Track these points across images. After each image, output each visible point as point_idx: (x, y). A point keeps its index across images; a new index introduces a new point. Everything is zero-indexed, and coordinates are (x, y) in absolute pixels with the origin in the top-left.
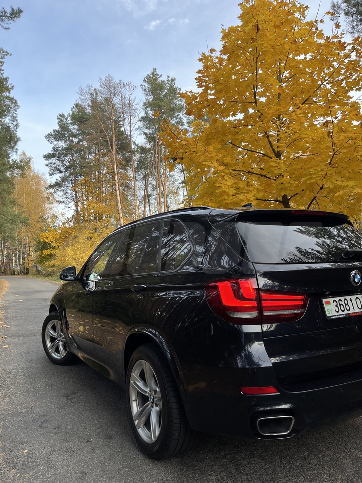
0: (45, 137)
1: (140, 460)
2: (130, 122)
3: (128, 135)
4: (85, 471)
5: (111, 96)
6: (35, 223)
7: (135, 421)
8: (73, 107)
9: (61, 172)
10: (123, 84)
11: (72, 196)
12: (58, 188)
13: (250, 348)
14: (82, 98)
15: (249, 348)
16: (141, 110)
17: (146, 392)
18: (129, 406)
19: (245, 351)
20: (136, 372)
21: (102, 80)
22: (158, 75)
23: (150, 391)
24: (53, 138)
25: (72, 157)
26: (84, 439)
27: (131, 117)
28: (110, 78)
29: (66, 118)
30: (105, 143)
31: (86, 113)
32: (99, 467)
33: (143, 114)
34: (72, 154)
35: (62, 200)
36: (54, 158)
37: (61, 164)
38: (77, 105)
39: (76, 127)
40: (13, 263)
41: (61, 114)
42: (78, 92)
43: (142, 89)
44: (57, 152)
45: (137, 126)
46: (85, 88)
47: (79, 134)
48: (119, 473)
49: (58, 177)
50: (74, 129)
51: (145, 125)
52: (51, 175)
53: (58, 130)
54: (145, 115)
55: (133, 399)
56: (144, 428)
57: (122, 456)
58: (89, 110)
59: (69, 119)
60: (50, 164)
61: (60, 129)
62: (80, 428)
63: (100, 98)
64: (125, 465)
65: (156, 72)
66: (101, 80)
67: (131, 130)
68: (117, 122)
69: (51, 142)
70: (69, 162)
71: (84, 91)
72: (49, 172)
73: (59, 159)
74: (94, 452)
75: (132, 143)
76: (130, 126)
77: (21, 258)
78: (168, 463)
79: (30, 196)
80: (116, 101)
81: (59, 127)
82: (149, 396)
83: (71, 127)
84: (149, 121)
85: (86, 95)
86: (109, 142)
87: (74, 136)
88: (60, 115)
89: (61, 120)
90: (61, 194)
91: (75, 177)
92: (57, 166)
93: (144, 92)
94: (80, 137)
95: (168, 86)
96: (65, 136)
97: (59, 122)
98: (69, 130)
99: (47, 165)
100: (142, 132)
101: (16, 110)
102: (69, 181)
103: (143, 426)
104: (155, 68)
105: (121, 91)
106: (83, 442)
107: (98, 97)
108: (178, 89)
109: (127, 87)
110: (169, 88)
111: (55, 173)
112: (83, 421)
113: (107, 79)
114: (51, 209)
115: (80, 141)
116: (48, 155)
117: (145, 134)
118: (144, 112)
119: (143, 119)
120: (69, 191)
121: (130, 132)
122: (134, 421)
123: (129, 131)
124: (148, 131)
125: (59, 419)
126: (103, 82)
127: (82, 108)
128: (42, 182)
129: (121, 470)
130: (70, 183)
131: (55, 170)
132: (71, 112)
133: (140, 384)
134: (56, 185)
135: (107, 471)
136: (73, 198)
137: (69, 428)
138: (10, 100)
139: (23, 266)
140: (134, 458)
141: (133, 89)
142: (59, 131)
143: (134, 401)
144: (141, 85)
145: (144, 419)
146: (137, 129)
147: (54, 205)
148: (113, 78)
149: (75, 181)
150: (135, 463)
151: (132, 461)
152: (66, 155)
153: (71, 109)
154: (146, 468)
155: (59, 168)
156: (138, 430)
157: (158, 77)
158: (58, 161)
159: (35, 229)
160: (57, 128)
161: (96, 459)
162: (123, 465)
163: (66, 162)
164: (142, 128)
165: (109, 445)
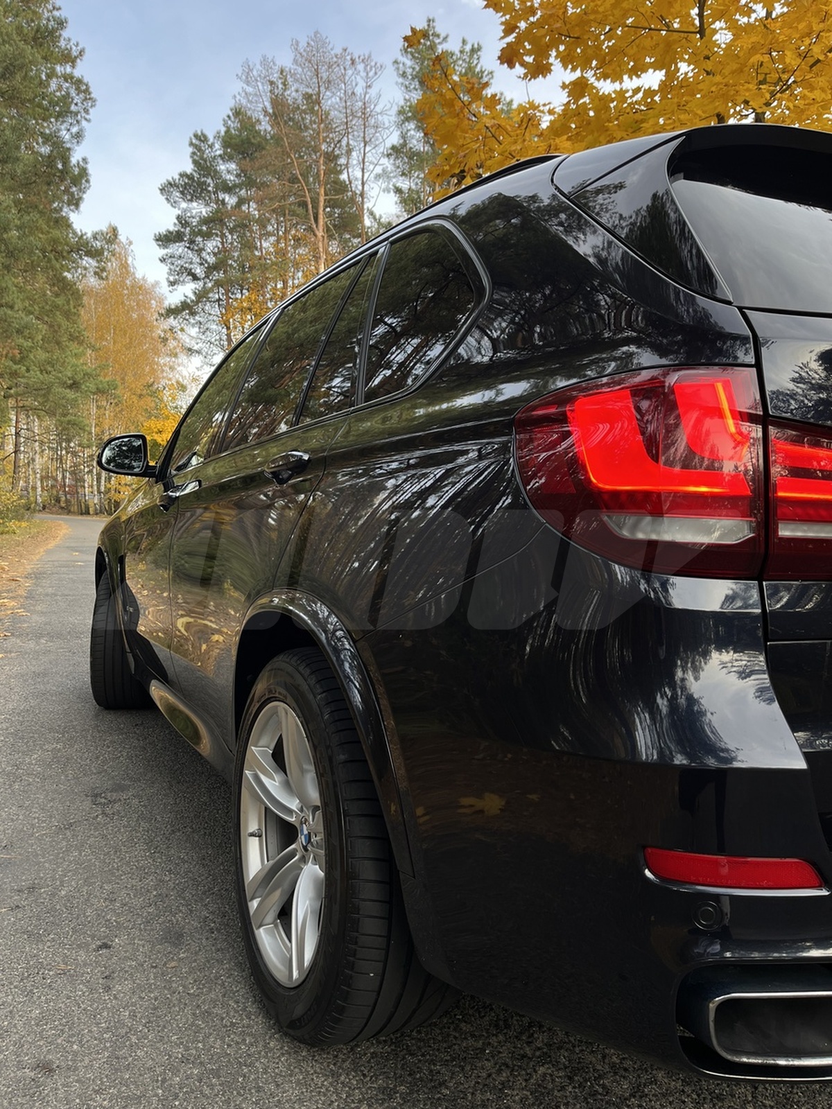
0: (161, 190)
1: (251, 1034)
2: (363, 160)
3: (358, 192)
4: (55, 1058)
5: (319, 87)
6: (135, 398)
7: (252, 899)
8: (229, 116)
9: (195, 278)
10: (351, 59)
11: (221, 339)
12: (187, 317)
13: (697, 679)
14: (249, 89)
15: (690, 676)
16: (391, 129)
17: (290, 811)
18: (236, 850)
19: (673, 686)
20: (263, 741)
21: (301, 45)
22: (438, 36)
23: (302, 810)
24: (178, 194)
25: (222, 243)
26: (93, 937)
27: (365, 146)
28: (318, 42)
29: (209, 143)
30: (300, 211)
31: (258, 132)
32: (106, 1048)
33: (394, 139)
34: (223, 236)
35: (196, 347)
36: (181, 244)
37: (196, 260)
38: (238, 112)
39: (233, 166)
40: (84, 487)
41: (200, 134)
42: (240, 75)
43: (395, 73)
44: (188, 229)
45: (379, 170)
46: (258, 66)
47: (240, 186)
48: (164, 1081)
49: (188, 290)
50: (229, 172)
51: (398, 167)
52: (172, 284)
53: (191, 174)
54: (401, 141)
55: (251, 830)
56: (276, 926)
57: (194, 1014)
58: (265, 126)
59: (217, 146)
60: (171, 257)
61: (195, 171)
62: (96, 896)
63: (293, 94)
64: (194, 1052)
65: (434, 28)
66: (297, 45)
67: (365, 179)
68: (331, 158)
69: (174, 204)
70: (215, 254)
71: (255, 73)
72: (167, 276)
73: (192, 247)
74: (108, 989)
75: (365, 211)
76: (363, 170)
77: (103, 478)
78: (344, 1061)
79: (125, 336)
80: (331, 101)
81: (192, 166)
82: (297, 825)
83: (222, 167)
84: (411, 158)
85: (259, 84)
86: (310, 206)
87: (228, 189)
88: (196, 136)
89: (200, 150)
90: (194, 331)
91: (227, 292)
92: (186, 263)
93: (401, 80)
94: (243, 192)
95: (461, 67)
96: (206, 189)
97: (194, 153)
98: (215, 174)
99: (164, 260)
100: (391, 186)
101: (87, 111)
102: (214, 302)
103: (275, 920)
104: (431, 18)
105: (344, 75)
106: (87, 945)
107: (288, 92)
108: (486, 73)
109: (361, 67)
110: (464, 71)
111: (181, 279)
112: (113, 874)
113: (312, 43)
114: (172, 368)
115: (241, 202)
116: (166, 236)
117: (398, 191)
118: (399, 133)
119: (396, 151)
120: (214, 327)
121: (363, 184)
122: (248, 899)
123: (360, 182)
124: (405, 184)
125: (45, 862)
126: (302, 50)
127: (250, 118)
128: (153, 302)
129: (176, 1072)
130: (217, 306)
131: (183, 273)
132: (223, 130)
133: (273, 783)
134: (183, 310)
135: (128, 1068)
136: (222, 342)
137: (63, 893)
138: (75, 84)
139: (107, 496)
140: (233, 1024)
141: (376, 73)
142: (194, 176)
143: (252, 835)
144: (396, 62)
145: (276, 898)
146: (378, 177)
147: (180, 361)
148: (327, 41)
149: (228, 302)
150: (229, 1046)
151: (222, 1039)
152: (207, 236)
153: (224, 120)
154: (265, 1072)
155: (191, 270)
156: (256, 932)
157: (437, 41)
158: (189, 252)
159: (134, 413)
160: (189, 168)
161: (105, 1014)
162: (187, 1049)
163: (209, 254)
164: (392, 175)
165: (165, 964)
